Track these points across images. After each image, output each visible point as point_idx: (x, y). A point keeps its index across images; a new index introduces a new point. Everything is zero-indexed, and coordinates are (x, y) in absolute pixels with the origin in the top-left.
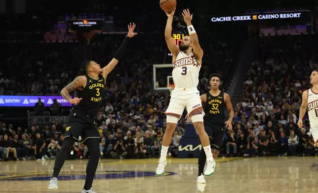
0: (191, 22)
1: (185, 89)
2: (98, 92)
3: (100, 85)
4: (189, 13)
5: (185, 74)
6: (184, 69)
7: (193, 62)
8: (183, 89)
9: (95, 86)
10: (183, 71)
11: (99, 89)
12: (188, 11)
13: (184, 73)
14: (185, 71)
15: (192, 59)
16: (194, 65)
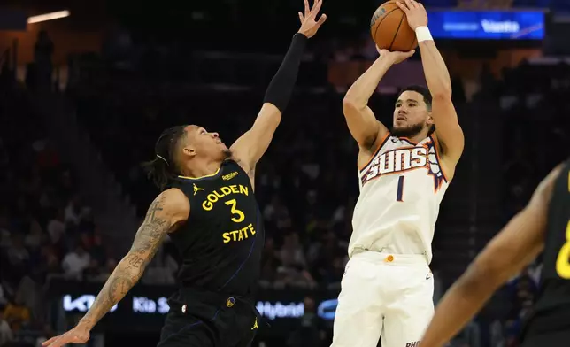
2: (234, 211)
3: (233, 189)
9: (217, 196)
11: (233, 202)
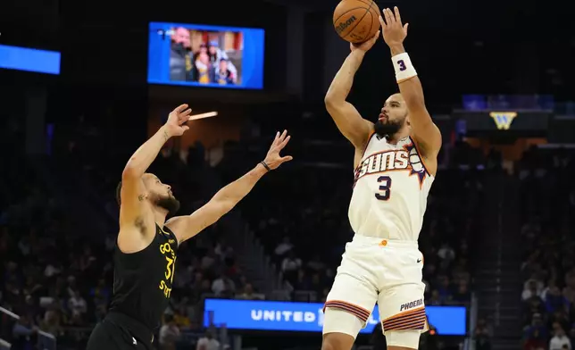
0: (404, 43)
1: (384, 243)
4: (399, 18)
5: (386, 197)
6: (384, 183)
7: (410, 164)
8: (380, 240)
10: (381, 188)
12: (397, 13)
13: (383, 193)
14: (387, 188)
15: (406, 154)
16: (413, 172)
